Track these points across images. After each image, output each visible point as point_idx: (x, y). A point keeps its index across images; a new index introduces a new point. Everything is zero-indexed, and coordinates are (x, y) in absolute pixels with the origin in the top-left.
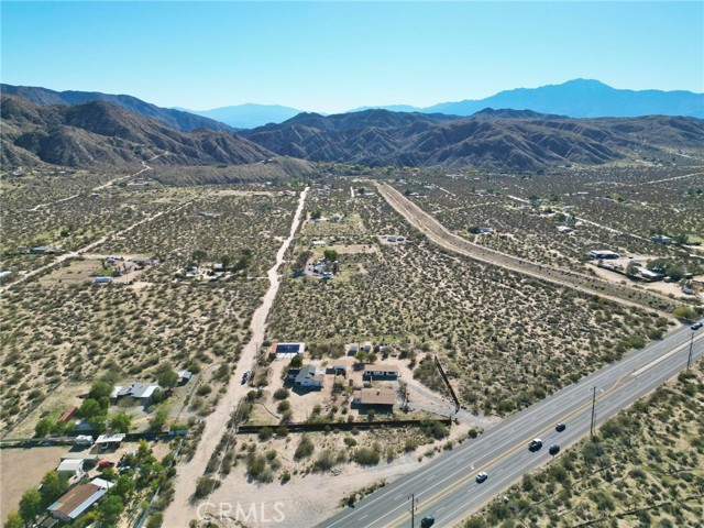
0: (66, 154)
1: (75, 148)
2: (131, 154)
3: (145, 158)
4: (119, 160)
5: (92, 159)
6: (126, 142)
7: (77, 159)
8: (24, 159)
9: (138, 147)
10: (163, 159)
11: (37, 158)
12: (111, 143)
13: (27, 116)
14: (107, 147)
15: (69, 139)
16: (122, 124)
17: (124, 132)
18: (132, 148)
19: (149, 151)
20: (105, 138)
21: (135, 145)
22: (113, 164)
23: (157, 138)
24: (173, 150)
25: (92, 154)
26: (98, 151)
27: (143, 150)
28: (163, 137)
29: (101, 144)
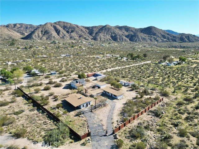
0: (135, 39)
1: (138, 38)
2: (153, 39)
3: (157, 41)
4: (149, 41)
6: (153, 36)
7: (138, 40)
8: (125, 40)
9: (156, 38)
10: (163, 41)
11: (129, 40)
12: (149, 37)
14: (147, 38)
15: (137, 36)
16: (155, 32)
17: (154, 34)
18: (154, 38)
19: (159, 39)
20: (148, 35)
22: (147, 42)
23: (164, 36)
24: (168, 39)
25: (142, 39)
26: (144, 38)
27: (157, 39)
28: (166, 35)
29: (146, 37)
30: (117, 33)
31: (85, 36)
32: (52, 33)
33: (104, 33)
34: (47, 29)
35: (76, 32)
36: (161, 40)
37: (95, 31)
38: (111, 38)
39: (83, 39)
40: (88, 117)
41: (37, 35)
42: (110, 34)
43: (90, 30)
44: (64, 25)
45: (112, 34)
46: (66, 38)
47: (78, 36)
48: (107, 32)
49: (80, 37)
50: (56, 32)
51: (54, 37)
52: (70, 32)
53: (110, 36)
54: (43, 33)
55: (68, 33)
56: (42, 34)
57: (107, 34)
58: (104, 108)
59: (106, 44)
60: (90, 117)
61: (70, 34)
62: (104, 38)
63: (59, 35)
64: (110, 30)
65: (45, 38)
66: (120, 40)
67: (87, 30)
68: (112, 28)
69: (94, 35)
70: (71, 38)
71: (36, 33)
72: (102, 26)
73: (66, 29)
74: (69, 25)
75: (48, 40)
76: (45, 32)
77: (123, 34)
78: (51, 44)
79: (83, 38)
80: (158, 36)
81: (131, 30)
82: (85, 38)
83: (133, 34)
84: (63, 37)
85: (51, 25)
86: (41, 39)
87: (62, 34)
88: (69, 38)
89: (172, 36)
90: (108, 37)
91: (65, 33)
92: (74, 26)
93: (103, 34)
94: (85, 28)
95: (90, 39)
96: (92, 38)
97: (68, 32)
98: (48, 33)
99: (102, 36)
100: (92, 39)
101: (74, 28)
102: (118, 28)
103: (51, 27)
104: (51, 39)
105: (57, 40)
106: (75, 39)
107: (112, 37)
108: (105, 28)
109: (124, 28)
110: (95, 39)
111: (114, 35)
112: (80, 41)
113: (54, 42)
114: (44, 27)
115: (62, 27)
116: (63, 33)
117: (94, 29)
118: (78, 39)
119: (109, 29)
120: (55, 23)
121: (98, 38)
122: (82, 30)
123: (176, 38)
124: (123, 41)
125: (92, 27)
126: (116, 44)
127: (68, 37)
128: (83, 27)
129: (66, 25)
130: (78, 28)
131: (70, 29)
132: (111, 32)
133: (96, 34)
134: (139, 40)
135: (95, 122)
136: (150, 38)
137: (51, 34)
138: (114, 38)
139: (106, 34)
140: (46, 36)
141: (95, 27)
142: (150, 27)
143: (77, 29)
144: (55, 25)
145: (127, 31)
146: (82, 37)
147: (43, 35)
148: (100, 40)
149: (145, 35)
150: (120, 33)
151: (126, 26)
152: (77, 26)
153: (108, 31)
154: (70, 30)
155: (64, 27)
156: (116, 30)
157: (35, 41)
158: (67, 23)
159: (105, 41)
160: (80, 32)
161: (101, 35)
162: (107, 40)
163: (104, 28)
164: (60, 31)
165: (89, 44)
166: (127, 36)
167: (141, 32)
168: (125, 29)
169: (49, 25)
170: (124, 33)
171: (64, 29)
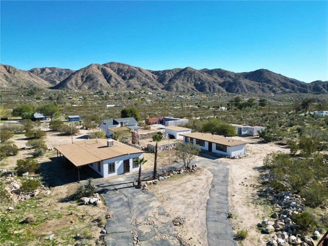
0: (236, 89)
1: (241, 87)
2: (267, 90)
3: (274, 92)
4: (260, 92)
5: (247, 91)
6: (267, 85)
7: (240, 91)
8: (218, 90)
9: (272, 87)
10: (284, 92)
11: (225, 91)
12: (259, 85)
13: (230, 77)
14: (256, 87)
15: (240, 83)
16: (269, 78)
17: (269, 81)
18: (269, 87)
19: (278, 88)
20: (257, 83)
21: (271, 86)
22: (256, 93)
23: (286, 84)
24: (293, 89)
25: (248, 89)
26: (251, 88)
27: (274, 88)
28: (289, 83)
29: (254, 85)
30: (204, 80)
31: (151, 84)
32: (99, 78)
33: (183, 80)
34: (91, 73)
35: (138, 78)
36: (281, 90)
37: (169, 76)
38: (194, 88)
39: (149, 89)
40: (118, 204)
41: (74, 82)
42: (194, 81)
43: (161, 76)
44: (119, 68)
45: (196, 80)
46: (121, 87)
47: (140, 84)
48: (188, 79)
49: (143, 85)
50: (106, 78)
51: (101, 85)
52: (128, 78)
53: (193, 84)
54: (85, 79)
55: (125, 80)
56: (82, 80)
57: (188, 81)
58: (188, 177)
59: (187, 96)
60: (129, 205)
61: (128, 81)
62: (183, 87)
63: (109, 82)
64: (193, 75)
65: (86, 87)
66: (210, 90)
67: (156, 76)
68: (197, 72)
69: (166, 83)
70: (128, 86)
71: (72, 79)
72: (180, 69)
73: (122, 73)
74: (127, 68)
75: (91, 89)
76: (87, 78)
77: (215, 81)
78: (95, 94)
79: (149, 87)
80: (275, 85)
81: (227, 74)
82: (152, 88)
83: (232, 82)
84: (116, 86)
85: (98, 68)
86: (80, 88)
87: (114, 80)
88: (126, 86)
89: (299, 85)
90: (190, 85)
91: (120, 79)
92: (135, 69)
93: (181, 81)
94: (153, 72)
95: (160, 89)
96: (164, 87)
97: (124, 78)
98: (92, 79)
99: (180, 85)
100: (162, 89)
101: (135, 72)
102: (206, 72)
103: (98, 71)
104: (95, 89)
105: (106, 89)
106: (135, 89)
107: (196, 85)
108: (185, 72)
109: (216, 72)
110: (168, 88)
111: (199, 83)
112: (143, 92)
113: (100, 93)
114: (87, 70)
115: (115, 71)
116: (116, 80)
117: (167, 74)
118: (141, 89)
119: (191, 74)
120: (105, 65)
121: (174, 86)
122: (147, 75)
123: (307, 88)
124: (214, 92)
125: (164, 71)
126: (204, 96)
127: (123, 86)
128: (150, 71)
129: (121, 67)
130: (141, 71)
131: (127, 73)
132: (194, 78)
133: (170, 81)
134: (242, 91)
135: (145, 229)
136: (261, 87)
137: (97, 81)
138: (201, 87)
139: (186, 82)
140: (89, 83)
141: (169, 71)
142: (260, 70)
143: (139, 73)
144: (104, 67)
145: (222, 77)
146: (146, 86)
147: (84, 82)
148: (177, 90)
149: (252, 82)
150: (210, 79)
151: (220, 69)
152: (140, 70)
153: (190, 76)
154: (128, 76)
155: (119, 71)
156: (203, 75)
157: (69, 91)
158: (123, 65)
159: (184, 92)
160: (143, 78)
161: (178, 82)
162: (188, 90)
163: (183, 73)
164: (111, 76)
165: (157, 96)
166: (222, 85)
167: (246, 78)
168: (218, 74)
169: (95, 68)
170: (216, 79)
171: (118, 74)
